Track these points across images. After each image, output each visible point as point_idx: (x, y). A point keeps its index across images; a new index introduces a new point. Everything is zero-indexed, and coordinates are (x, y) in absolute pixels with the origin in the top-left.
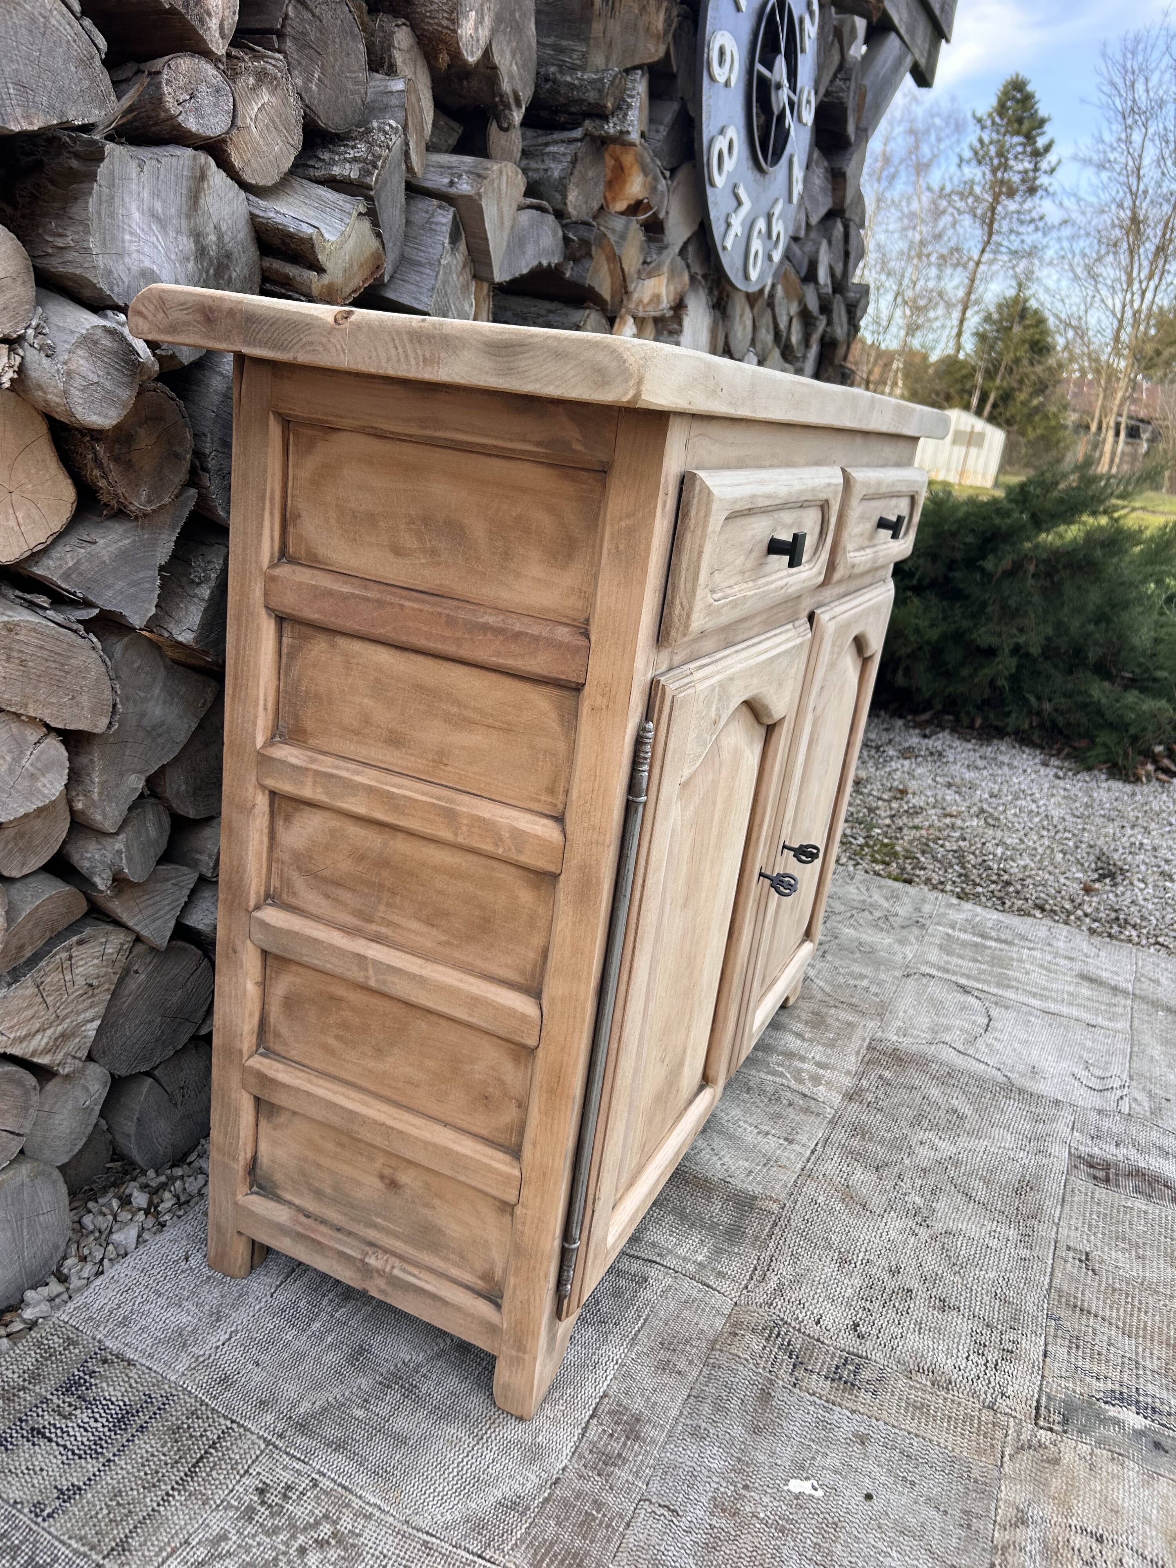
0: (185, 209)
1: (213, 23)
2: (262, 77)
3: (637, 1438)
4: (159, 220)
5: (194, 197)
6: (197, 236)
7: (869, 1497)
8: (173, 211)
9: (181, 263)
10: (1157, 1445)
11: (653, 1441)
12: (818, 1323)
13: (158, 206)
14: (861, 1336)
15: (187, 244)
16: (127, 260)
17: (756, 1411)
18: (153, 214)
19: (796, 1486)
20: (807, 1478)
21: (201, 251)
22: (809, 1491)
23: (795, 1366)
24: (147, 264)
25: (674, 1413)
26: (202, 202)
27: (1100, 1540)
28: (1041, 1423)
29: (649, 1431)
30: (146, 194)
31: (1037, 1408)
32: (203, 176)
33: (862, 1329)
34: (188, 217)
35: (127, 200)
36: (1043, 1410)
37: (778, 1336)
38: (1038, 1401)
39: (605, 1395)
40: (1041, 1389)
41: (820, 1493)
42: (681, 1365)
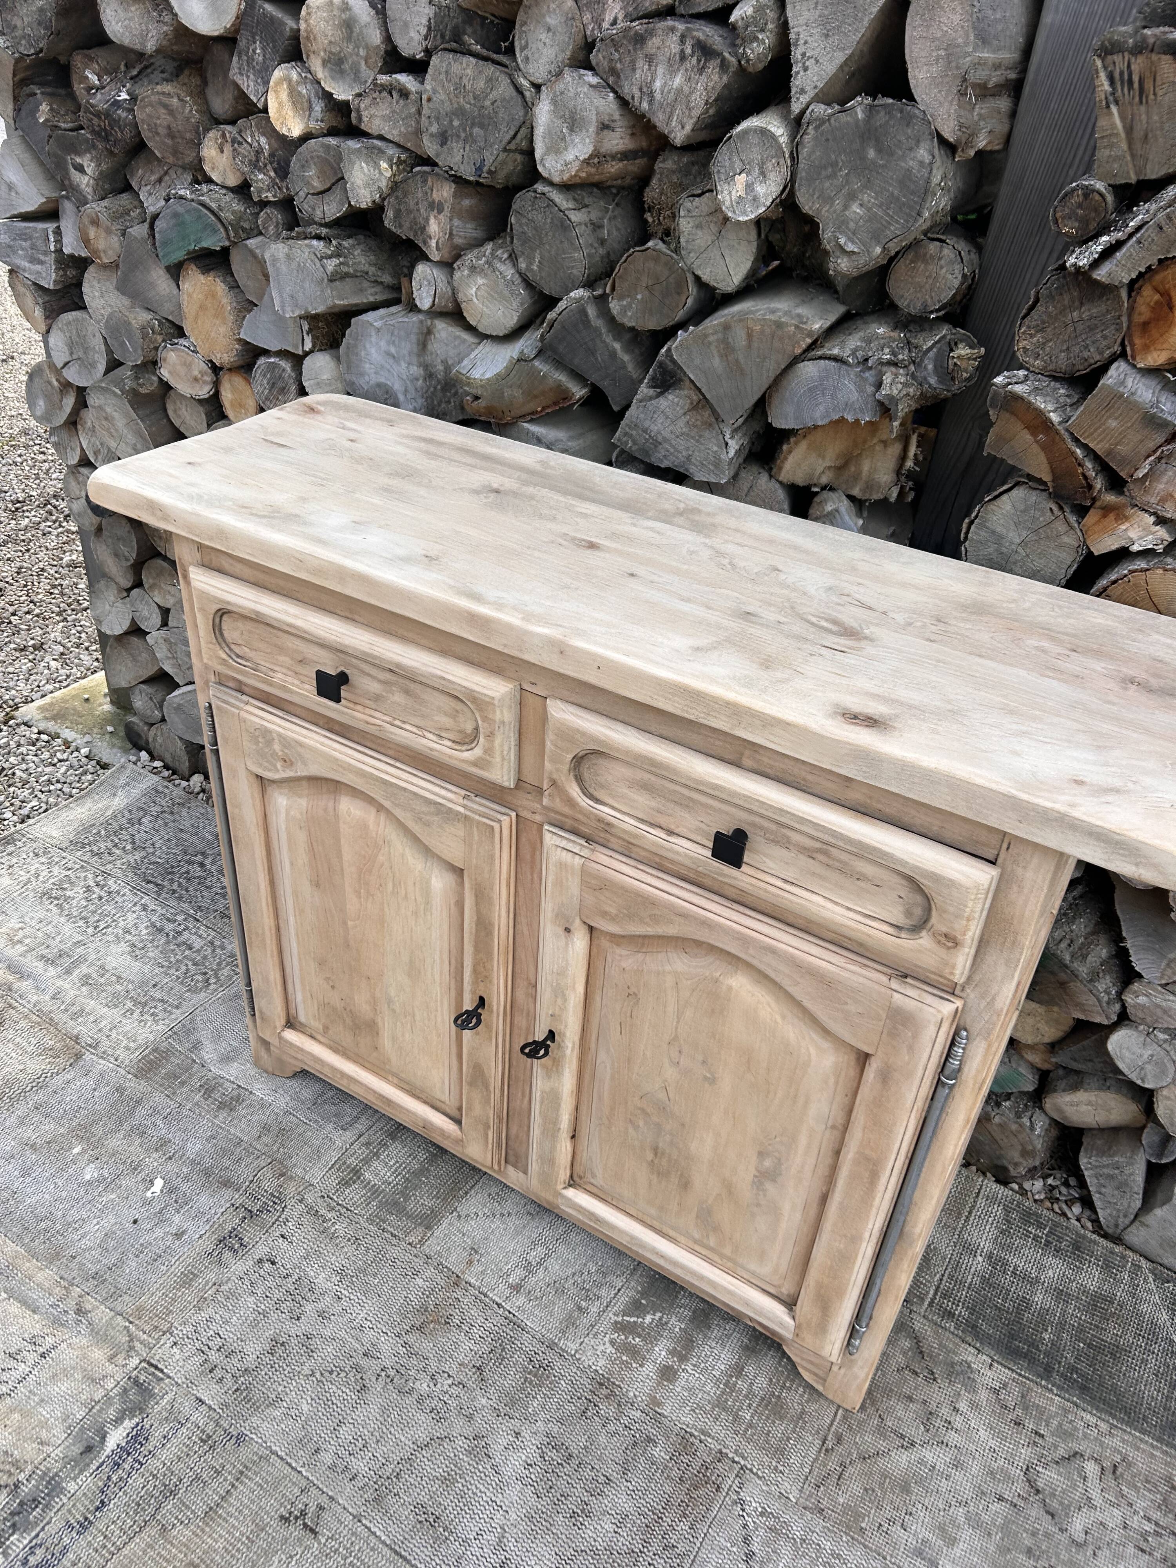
0: (415, 350)
1: (433, 243)
2: (473, 269)
3: (219, 1108)
4: (394, 357)
5: (423, 345)
6: (426, 366)
7: (135, 1222)
8: (405, 352)
9: (412, 381)
10: (89, 1449)
11: (216, 1116)
12: (282, 1236)
13: (393, 350)
14: (260, 1261)
15: (416, 370)
16: (367, 378)
17: (221, 1177)
18: (388, 354)
19: (159, 1183)
20: (162, 1191)
21: (430, 376)
22: (153, 1190)
23: (250, 1211)
24: (382, 380)
25: (233, 1131)
26: (429, 347)
27: (43, 1355)
28: (144, 1364)
29: (223, 1114)
30: (383, 344)
31: (156, 1367)
32: (429, 332)
33: (267, 1265)
34: (419, 356)
35: (368, 346)
36: (153, 1370)
37: (275, 1203)
38: (162, 1371)
39: (251, 1093)
40: (169, 1377)
41: (149, 1194)
42: (265, 1139)
